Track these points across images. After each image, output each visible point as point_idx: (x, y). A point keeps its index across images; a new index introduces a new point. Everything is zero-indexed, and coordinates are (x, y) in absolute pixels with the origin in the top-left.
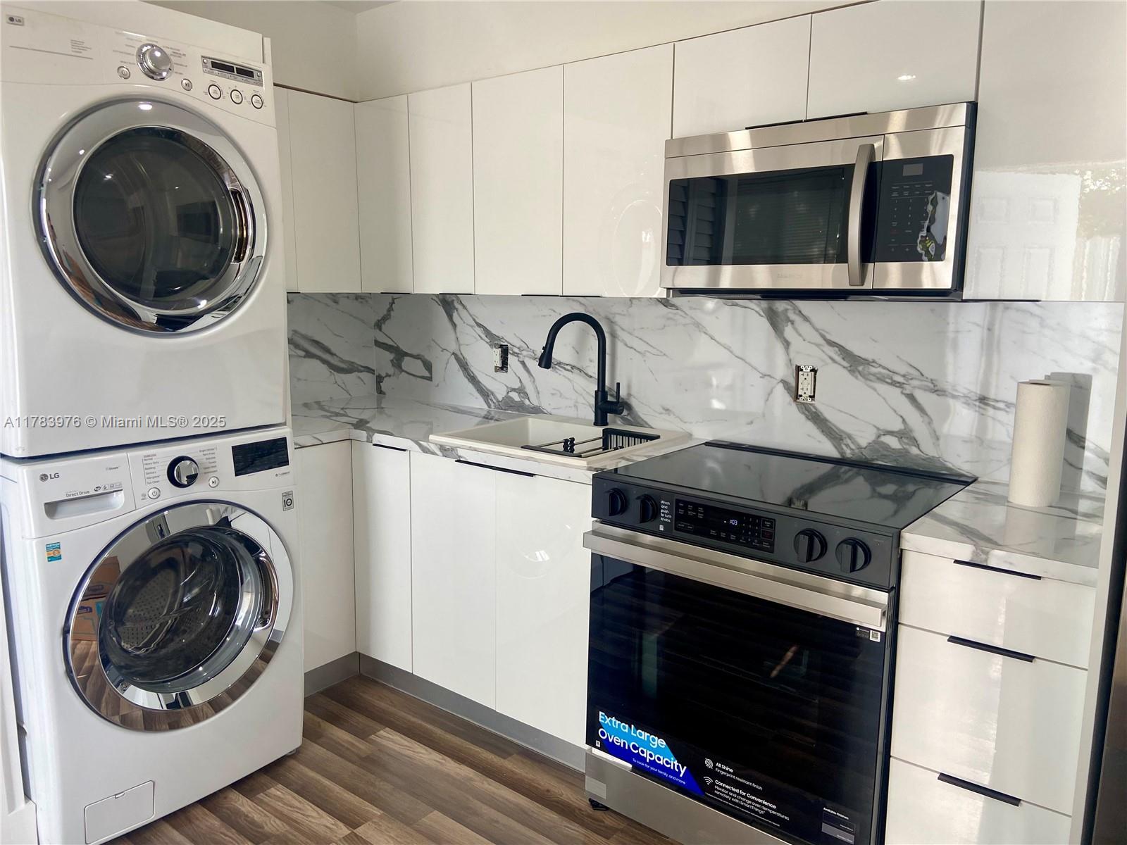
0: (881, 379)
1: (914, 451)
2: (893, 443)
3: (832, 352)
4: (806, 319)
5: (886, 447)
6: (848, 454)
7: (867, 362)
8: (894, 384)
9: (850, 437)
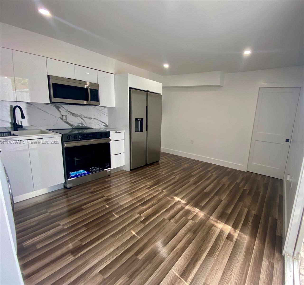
0: (77, 116)
1: (83, 126)
2: (80, 125)
3: (69, 113)
4: (63, 108)
5: (79, 126)
6: (74, 128)
7: (75, 114)
8: (79, 117)
9: (74, 125)
